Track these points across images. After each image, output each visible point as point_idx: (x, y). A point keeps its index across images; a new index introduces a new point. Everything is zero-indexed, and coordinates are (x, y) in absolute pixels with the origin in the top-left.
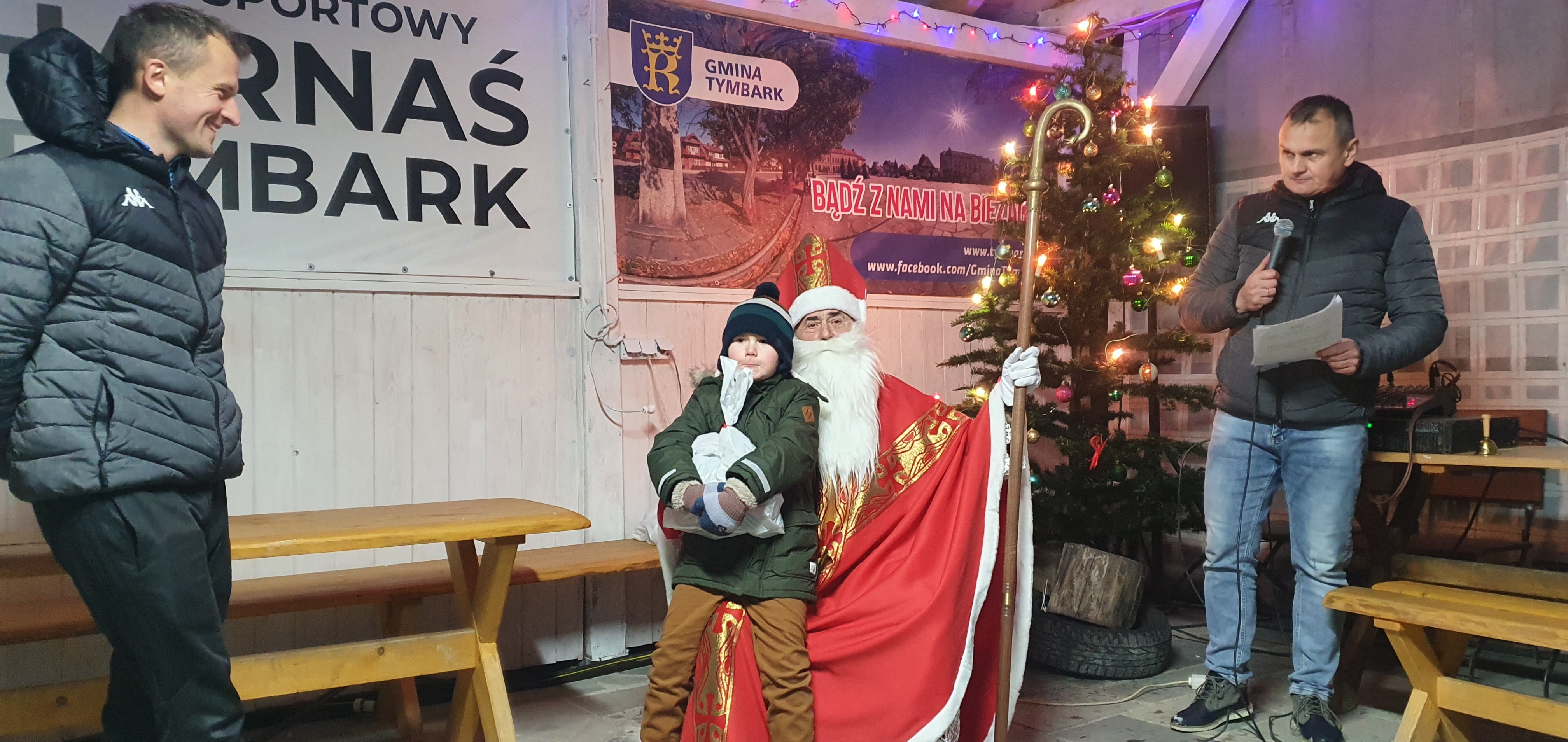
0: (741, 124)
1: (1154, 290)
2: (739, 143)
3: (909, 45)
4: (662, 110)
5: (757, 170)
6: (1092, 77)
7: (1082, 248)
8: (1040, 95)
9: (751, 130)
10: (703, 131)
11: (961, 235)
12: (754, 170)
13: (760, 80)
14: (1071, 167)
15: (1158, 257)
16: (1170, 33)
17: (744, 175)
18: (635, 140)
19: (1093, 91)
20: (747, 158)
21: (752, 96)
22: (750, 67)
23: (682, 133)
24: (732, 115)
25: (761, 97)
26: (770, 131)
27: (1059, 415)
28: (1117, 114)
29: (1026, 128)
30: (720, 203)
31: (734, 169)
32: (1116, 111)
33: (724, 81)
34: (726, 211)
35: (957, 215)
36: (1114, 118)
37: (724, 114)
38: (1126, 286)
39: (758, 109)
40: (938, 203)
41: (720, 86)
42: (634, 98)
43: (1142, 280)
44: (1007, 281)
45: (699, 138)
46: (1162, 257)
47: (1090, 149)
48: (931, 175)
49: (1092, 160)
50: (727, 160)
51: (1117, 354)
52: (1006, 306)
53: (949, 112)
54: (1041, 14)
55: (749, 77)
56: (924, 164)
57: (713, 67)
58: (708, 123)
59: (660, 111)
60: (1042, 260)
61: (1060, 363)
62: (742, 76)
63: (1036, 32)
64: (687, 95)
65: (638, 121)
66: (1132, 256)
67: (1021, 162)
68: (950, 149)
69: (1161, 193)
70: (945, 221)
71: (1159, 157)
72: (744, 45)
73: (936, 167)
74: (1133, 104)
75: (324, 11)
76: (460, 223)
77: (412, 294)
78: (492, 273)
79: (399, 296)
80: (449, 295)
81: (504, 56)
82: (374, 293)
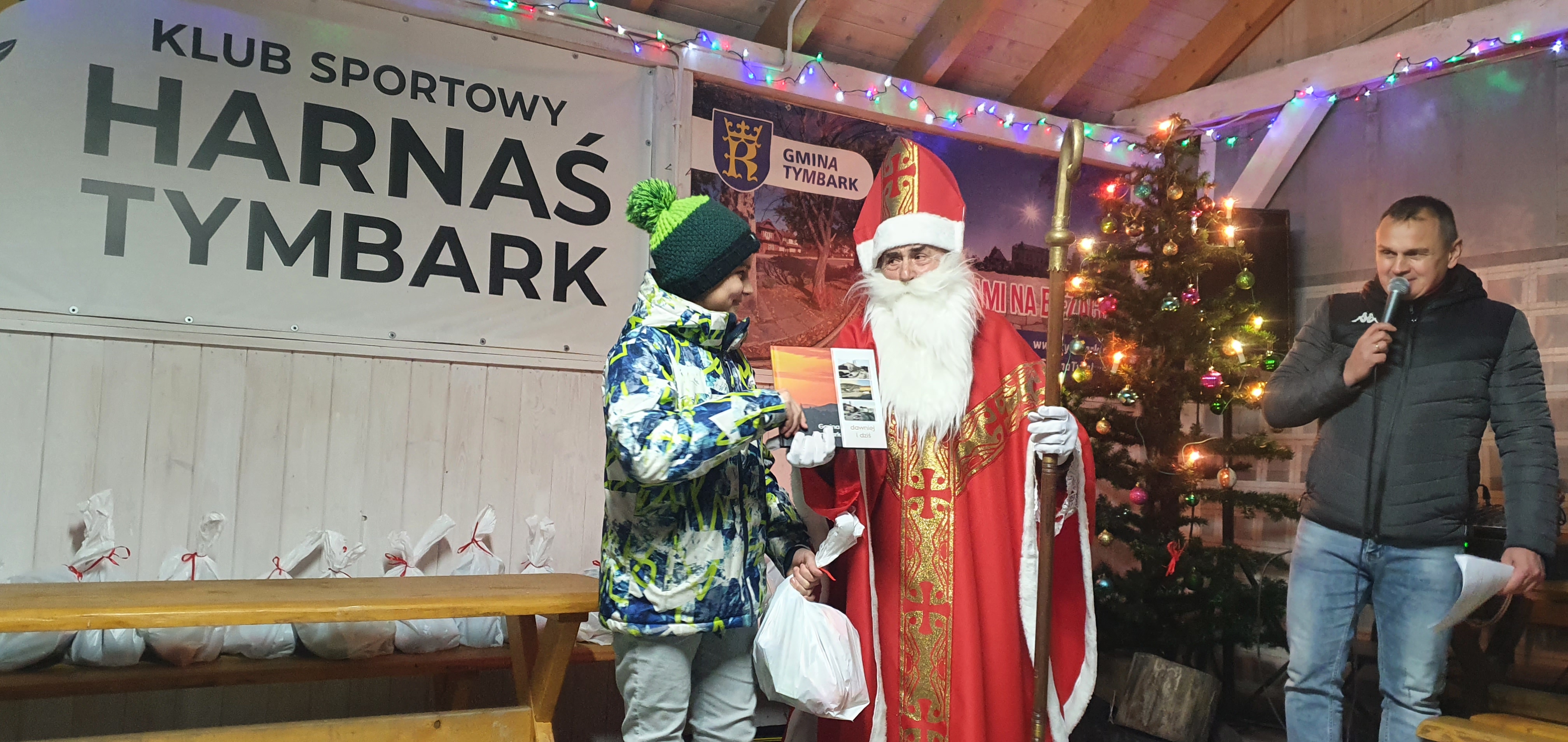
0: (816, 211)
1: (1234, 393)
2: (813, 230)
3: (984, 140)
4: (740, 196)
5: (829, 257)
6: (1173, 177)
7: (1159, 347)
8: (1118, 192)
9: (824, 218)
10: (778, 217)
11: (1030, 329)
12: (826, 256)
13: (836, 170)
14: (1149, 266)
15: (1238, 360)
16: (1249, 136)
17: (818, 260)
19: (1175, 191)
20: (819, 244)
21: (828, 185)
22: (827, 157)
23: (758, 218)
24: (806, 202)
25: (836, 186)
26: (844, 219)
27: (1132, 518)
28: (1198, 214)
29: (1104, 224)
30: (790, 287)
31: (807, 255)
32: (1198, 212)
33: (800, 169)
34: (796, 296)
35: (1028, 308)
36: (1194, 218)
37: (799, 200)
38: (1204, 388)
39: (832, 197)
40: (1008, 296)
41: (797, 174)
42: (713, 183)
43: (1222, 383)
44: (1082, 377)
45: (774, 224)
46: (1242, 360)
47: (1169, 248)
48: (1003, 267)
49: (1171, 258)
50: (800, 246)
51: (1193, 457)
52: (1078, 403)
53: (1023, 207)
54: (1117, 113)
55: (825, 167)
56: (995, 256)
57: (790, 156)
58: (783, 209)
59: (737, 195)
60: (1118, 357)
61: (1134, 464)
62: (819, 166)
63: (1112, 133)
64: (765, 182)
66: (1211, 357)
67: (1099, 258)
68: (1022, 243)
69: (1242, 295)
70: (1015, 313)
71: (1241, 258)
72: (822, 136)
73: (1007, 259)
74: (1214, 204)
75: (422, 90)
76: (539, 298)
77: (488, 365)
78: (567, 348)
79: (475, 367)
80: (523, 367)
81: (591, 138)
82: (451, 363)
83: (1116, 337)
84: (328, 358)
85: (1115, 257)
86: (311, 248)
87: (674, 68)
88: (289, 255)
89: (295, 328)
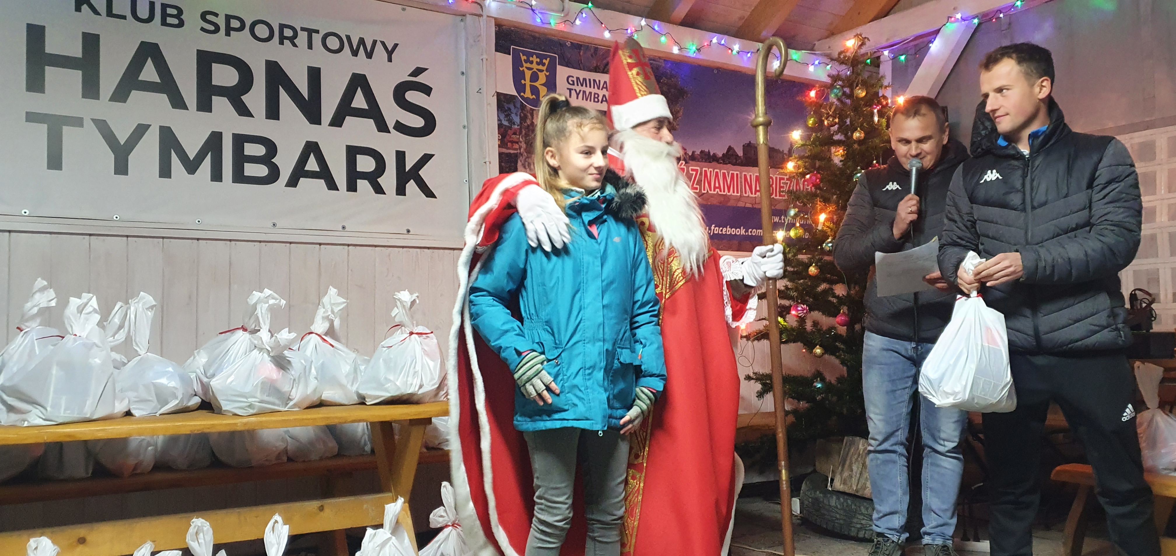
3: (718, 65)
6: (858, 81)
8: (818, 95)
11: (759, 207)
14: (844, 150)
16: (916, 53)
18: (515, 134)
19: (860, 91)
22: (599, 81)
27: (837, 336)
28: (878, 108)
29: (808, 121)
32: (878, 106)
33: (580, 91)
35: (756, 191)
36: (876, 111)
40: (741, 182)
41: (578, 95)
42: (514, 102)
44: (796, 234)
47: (858, 134)
48: (736, 161)
49: (860, 142)
52: (795, 255)
54: (817, 43)
55: (599, 88)
56: (731, 152)
57: (572, 81)
60: (822, 217)
61: (838, 297)
62: (594, 88)
63: (814, 56)
65: (517, 120)
67: (806, 145)
68: (750, 142)
70: (747, 195)
72: (595, 65)
73: (739, 155)
75: (287, 38)
76: (385, 194)
77: (349, 245)
78: (408, 231)
79: (339, 246)
80: (376, 246)
81: (418, 71)
82: (320, 244)
83: (820, 201)
84: (226, 244)
85: (817, 143)
86: (208, 159)
87: (480, 16)
88: (192, 167)
89: (199, 221)
